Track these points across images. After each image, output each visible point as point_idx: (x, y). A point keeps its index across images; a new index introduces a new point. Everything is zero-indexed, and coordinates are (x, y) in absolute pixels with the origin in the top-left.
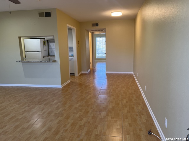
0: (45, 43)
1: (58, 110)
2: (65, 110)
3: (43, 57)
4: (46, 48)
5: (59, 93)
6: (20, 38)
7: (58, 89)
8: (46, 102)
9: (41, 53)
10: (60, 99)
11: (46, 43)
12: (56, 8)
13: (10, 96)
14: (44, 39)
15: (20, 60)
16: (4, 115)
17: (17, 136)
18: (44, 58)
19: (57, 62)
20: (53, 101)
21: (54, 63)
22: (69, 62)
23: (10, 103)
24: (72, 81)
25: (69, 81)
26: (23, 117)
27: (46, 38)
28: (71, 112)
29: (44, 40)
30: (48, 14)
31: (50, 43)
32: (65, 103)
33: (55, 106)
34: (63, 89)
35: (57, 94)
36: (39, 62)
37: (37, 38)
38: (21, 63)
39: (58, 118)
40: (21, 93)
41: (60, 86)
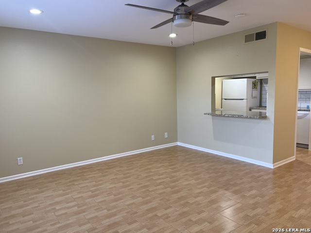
0: (255, 85)
1: (254, 209)
2: (268, 215)
3: (248, 109)
4: (256, 93)
5: (266, 177)
6: (213, 79)
7: (266, 170)
8: (237, 188)
9: (247, 102)
10: (263, 189)
11: (258, 84)
12: (277, 22)
13: (190, 163)
14: (255, 77)
15: (210, 111)
16: (174, 189)
17: (179, 229)
18: (250, 110)
19: (269, 119)
20: (250, 191)
21: (263, 121)
22: (297, 120)
23: (187, 175)
24: (298, 159)
25: (293, 159)
26: (195, 202)
27: (258, 76)
28: (279, 224)
29: (253, 80)
30: (261, 35)
31: (265, 85)
32: (272, 201)
33: (251, 202)
34: (275, 172)
35: (260, 178)
36: (236, 117)
37: (244, 76)
38: (210, 117)
39: (249, 225)
40: (204, 163)
41: (270, 166)
